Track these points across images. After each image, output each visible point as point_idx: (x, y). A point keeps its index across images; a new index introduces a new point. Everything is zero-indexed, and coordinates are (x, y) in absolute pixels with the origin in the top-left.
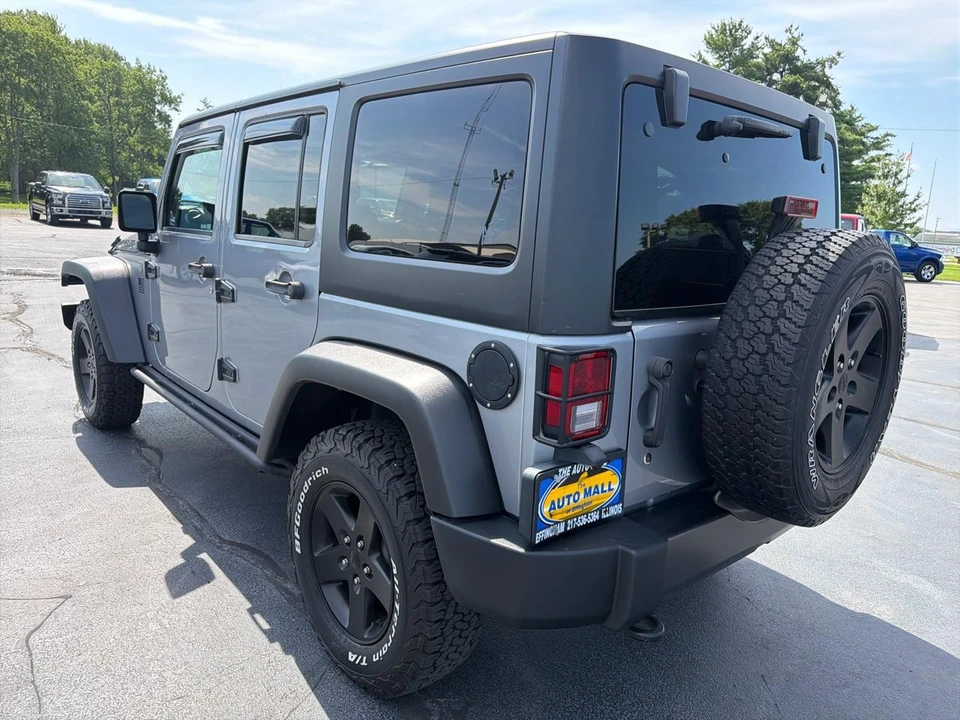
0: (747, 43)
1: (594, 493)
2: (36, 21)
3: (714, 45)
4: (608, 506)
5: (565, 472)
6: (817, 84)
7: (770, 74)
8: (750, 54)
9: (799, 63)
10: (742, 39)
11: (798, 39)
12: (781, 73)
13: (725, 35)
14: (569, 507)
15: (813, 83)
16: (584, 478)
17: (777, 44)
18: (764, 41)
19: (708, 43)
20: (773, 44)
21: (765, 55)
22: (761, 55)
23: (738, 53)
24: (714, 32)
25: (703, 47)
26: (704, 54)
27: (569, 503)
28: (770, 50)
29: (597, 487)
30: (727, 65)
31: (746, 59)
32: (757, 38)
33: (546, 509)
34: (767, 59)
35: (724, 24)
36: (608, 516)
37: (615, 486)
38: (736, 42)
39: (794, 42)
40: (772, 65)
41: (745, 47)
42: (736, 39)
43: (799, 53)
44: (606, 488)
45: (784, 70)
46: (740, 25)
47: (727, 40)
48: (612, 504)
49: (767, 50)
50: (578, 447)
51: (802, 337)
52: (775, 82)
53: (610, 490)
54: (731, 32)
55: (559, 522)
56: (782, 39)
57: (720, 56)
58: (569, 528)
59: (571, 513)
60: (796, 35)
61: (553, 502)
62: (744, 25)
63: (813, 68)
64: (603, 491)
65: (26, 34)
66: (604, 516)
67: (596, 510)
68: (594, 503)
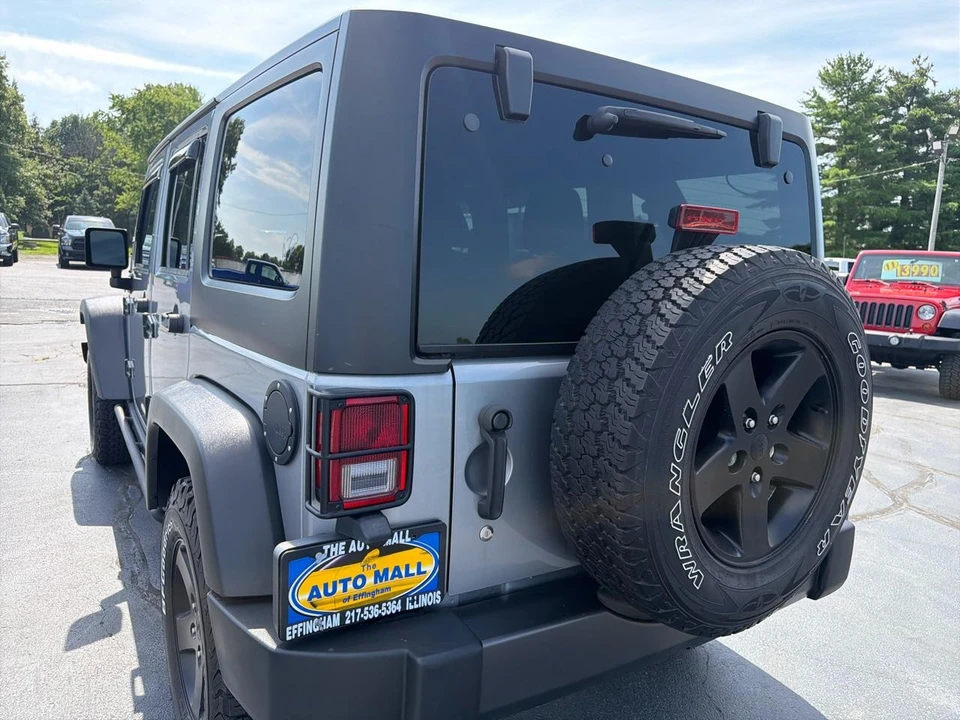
0: (867, 77)
1: (393, 577)
2: (180, 92)
3: (829, 80)
4: (417, 595)
5: (338, 550)
6: (950, 117)
7: (896, 108)
8: (872, 89)
9: (929, 96)
10: (862, 73)
11: (928, 69)
12: (908, 107)
13: (842, 70)
14: (346, 595)
15: (946, 116)
16: (373, 557)
17: (903, 76)
18: (887, 73)
19: (823, 79)
20: (897, 76)
21: (889, 88)
22: (884, 89)
23: (857, 88)
24: (830, 68)
25: (818, 84)
26: (819, 91)
27: (345, 590)
28: (896, 83)
29: (397, 568)
30: (845, 100)
31: (867, 94)
32: (880, 71)
33: (303, 597)
34: (891, 92)
35: (842, 59)
36: (416, 606)
37: (429, 567)
38: (855, 77)
39: (923, 74)
40: (897, 99)
41: (865, 82)
42: (854, 73)
43: (928, 85)
44: (414, 570)
45: (912, 103)
46: (860, 59)
47: (844, 75)
48: (425, 591)
49: (892, 83)
50: (357, 516)
51: (650, 384)
52: (901, 116)
53: (419, 572)
54: (849, 65)
55: (331, 614)
56: (909, 70)
57: (837, 92)
58: (348, 622)
59: (352, 602)
60: (924, 66)
61: (315, 588)
62: (864, 58)
63: (944, 100)
64: (408, 574)
65: (171, 104)
66: (410, 607)
67: (397, 600)
68: (393, 590)
